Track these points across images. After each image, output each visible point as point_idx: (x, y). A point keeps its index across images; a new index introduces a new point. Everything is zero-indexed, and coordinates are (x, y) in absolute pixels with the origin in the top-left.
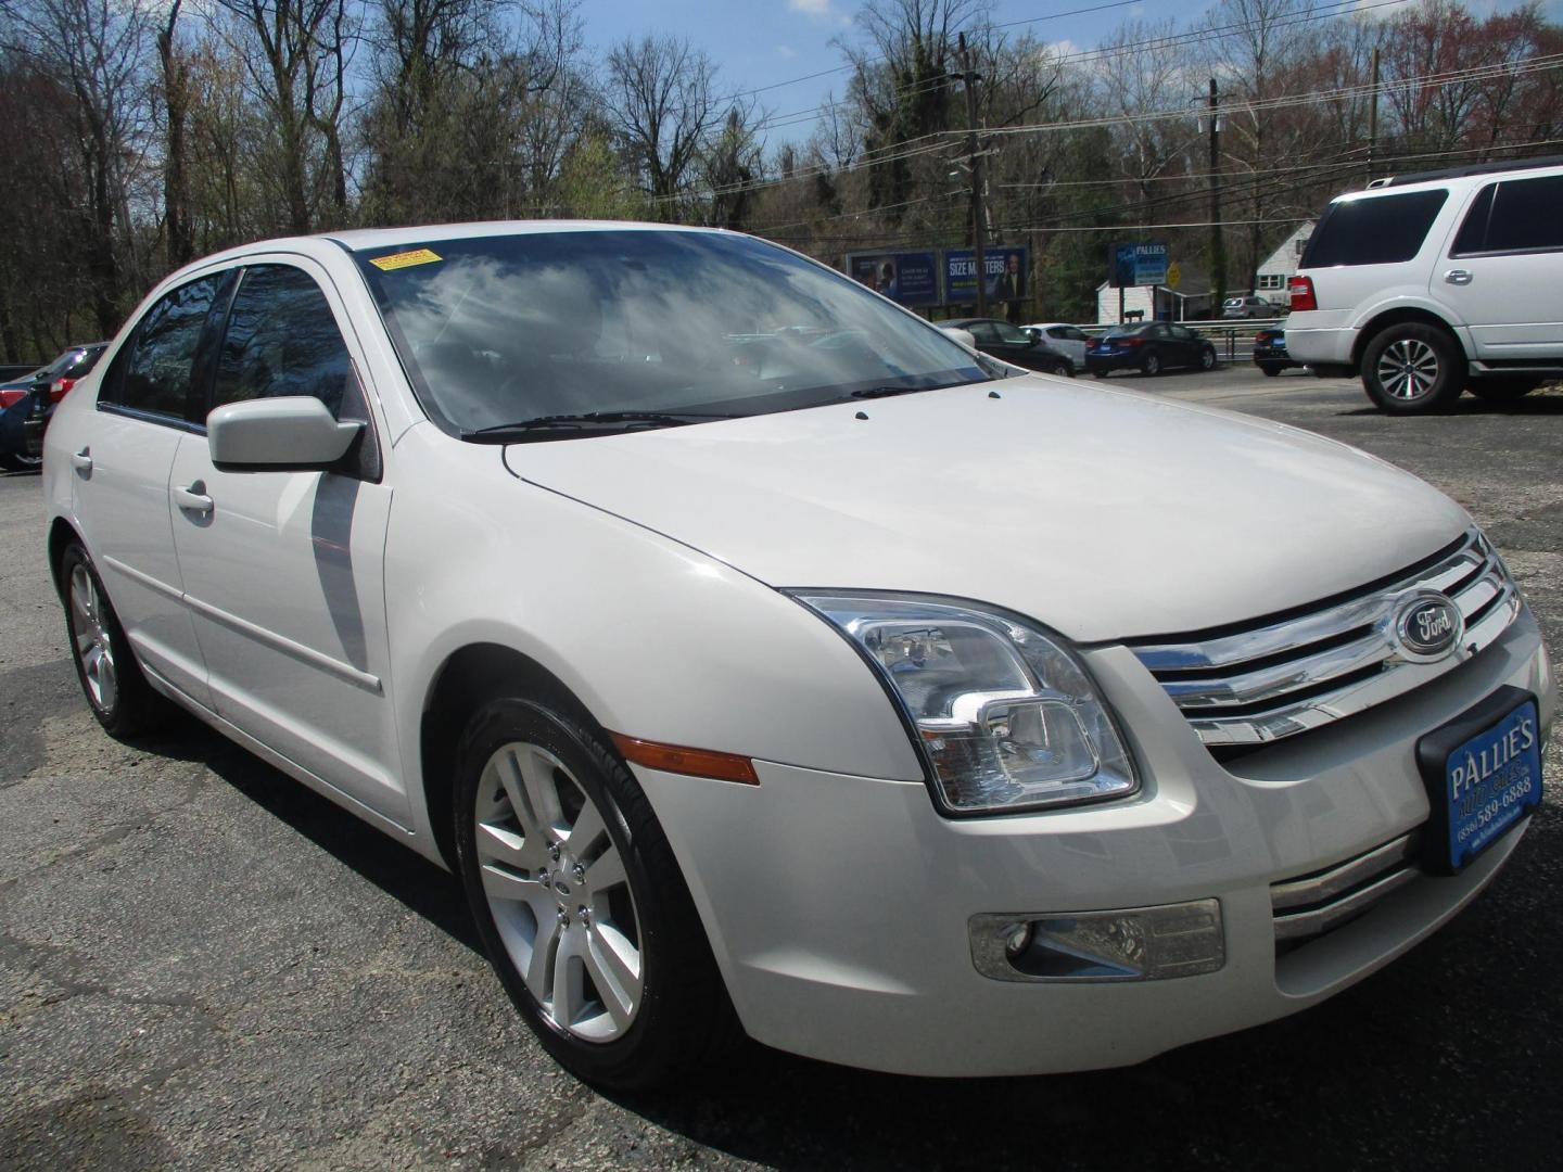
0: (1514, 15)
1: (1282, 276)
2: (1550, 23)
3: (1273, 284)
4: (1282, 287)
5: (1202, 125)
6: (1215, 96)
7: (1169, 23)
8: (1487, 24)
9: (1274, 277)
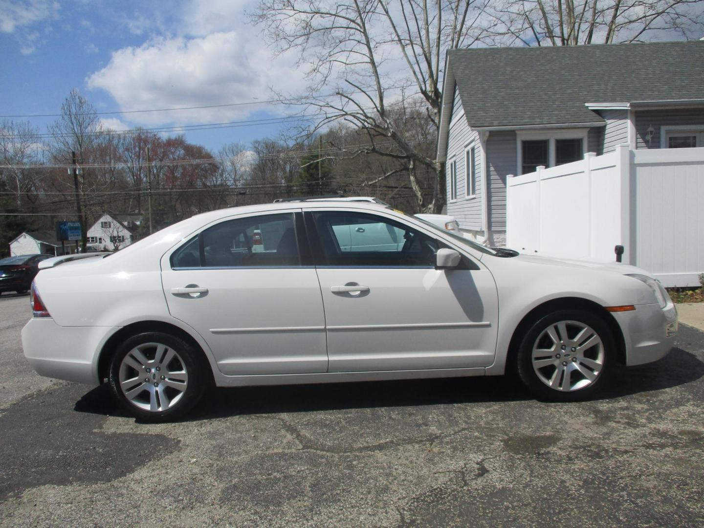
0: (176, 138)
1: (96, 237)
2: (188, 143)
3: (92, 241)
4: (96, 242)
5: (70, 170)
6: (75, 159)
7: (27, 123)
8: (167, 140)
9: (92, 238)
